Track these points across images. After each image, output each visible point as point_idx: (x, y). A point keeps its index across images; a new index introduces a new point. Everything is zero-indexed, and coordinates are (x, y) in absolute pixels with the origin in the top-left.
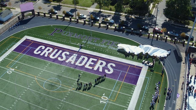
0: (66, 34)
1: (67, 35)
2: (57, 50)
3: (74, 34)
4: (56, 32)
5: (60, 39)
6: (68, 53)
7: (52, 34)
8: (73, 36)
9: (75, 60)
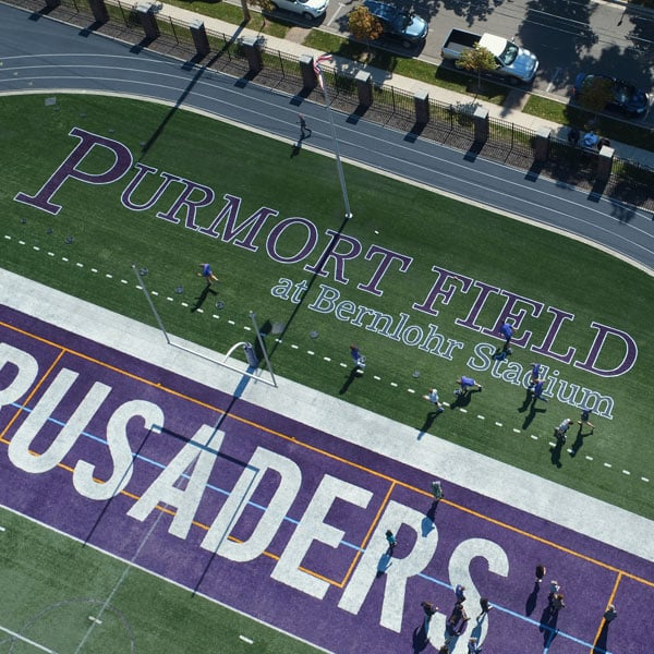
0: (159, 193)
1: (161, 206)
2: (74, 375)
3: (220, 203)
4: (82, 175)
5: (105, 255)
6: (153, 416)
7: (41, 201)
8: (205, 218)
9: (200, 494)
